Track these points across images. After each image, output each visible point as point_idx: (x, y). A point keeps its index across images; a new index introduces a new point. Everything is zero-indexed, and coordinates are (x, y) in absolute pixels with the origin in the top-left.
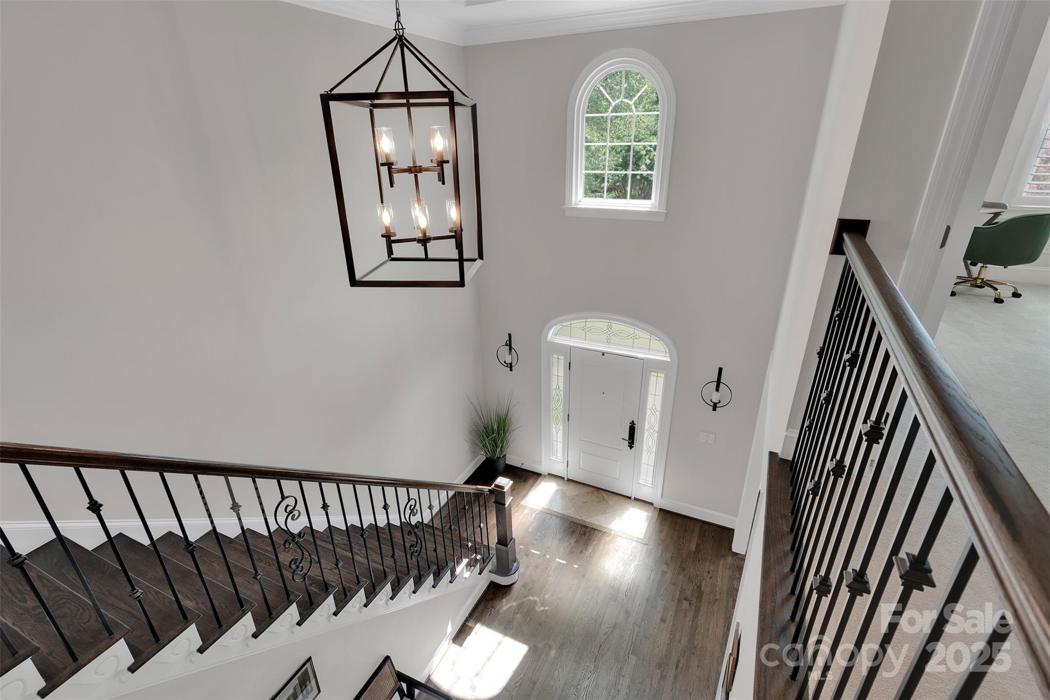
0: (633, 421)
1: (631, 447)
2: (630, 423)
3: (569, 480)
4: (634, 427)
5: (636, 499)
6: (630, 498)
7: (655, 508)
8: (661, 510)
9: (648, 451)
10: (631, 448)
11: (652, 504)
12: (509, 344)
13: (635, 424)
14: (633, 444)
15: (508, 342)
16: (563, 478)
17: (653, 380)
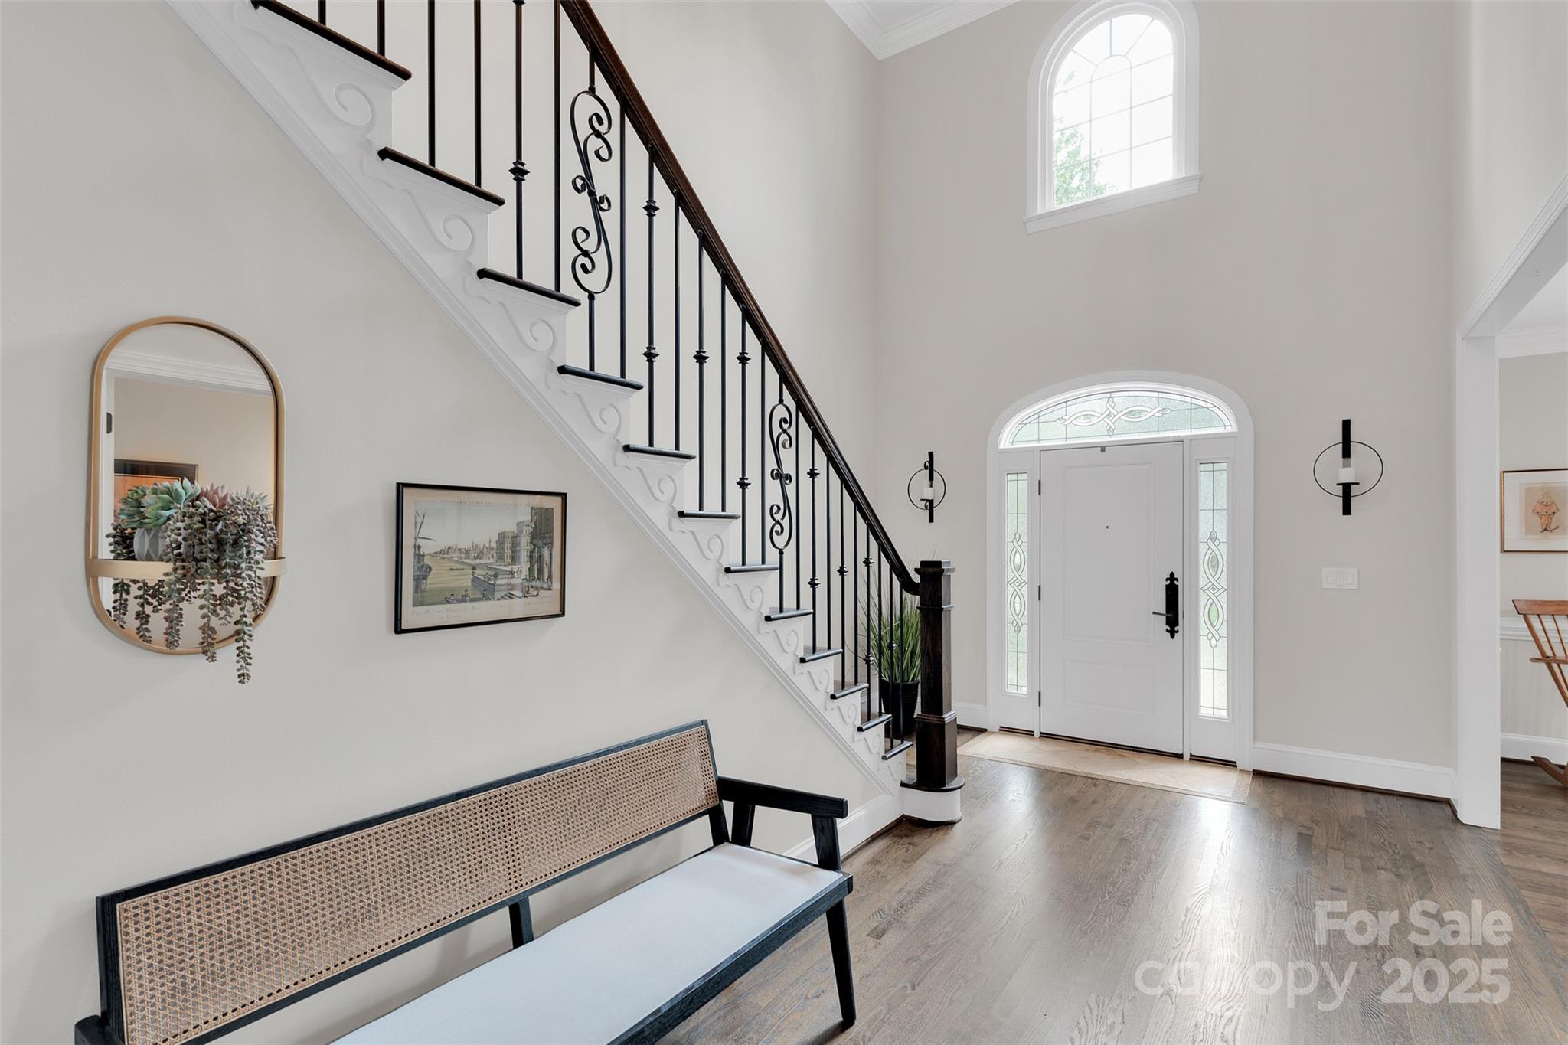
0: (1172, 574)
1: (1173, 633)
2: (1167, 579)
3: (1044, 735)
4: (1177, 587)
5: (1195, 759)
6: (1180, 756)
7: (1240, 770)
8: (1257, 773)
9: (1210, 636)
10: (1172, 636)
11: (1231, 764)
12: (930, 466)
13: (1177, 580)
14: (1177, 625)
15: (927, 464)
16: (1030, 734)
17: (1205, 479)
